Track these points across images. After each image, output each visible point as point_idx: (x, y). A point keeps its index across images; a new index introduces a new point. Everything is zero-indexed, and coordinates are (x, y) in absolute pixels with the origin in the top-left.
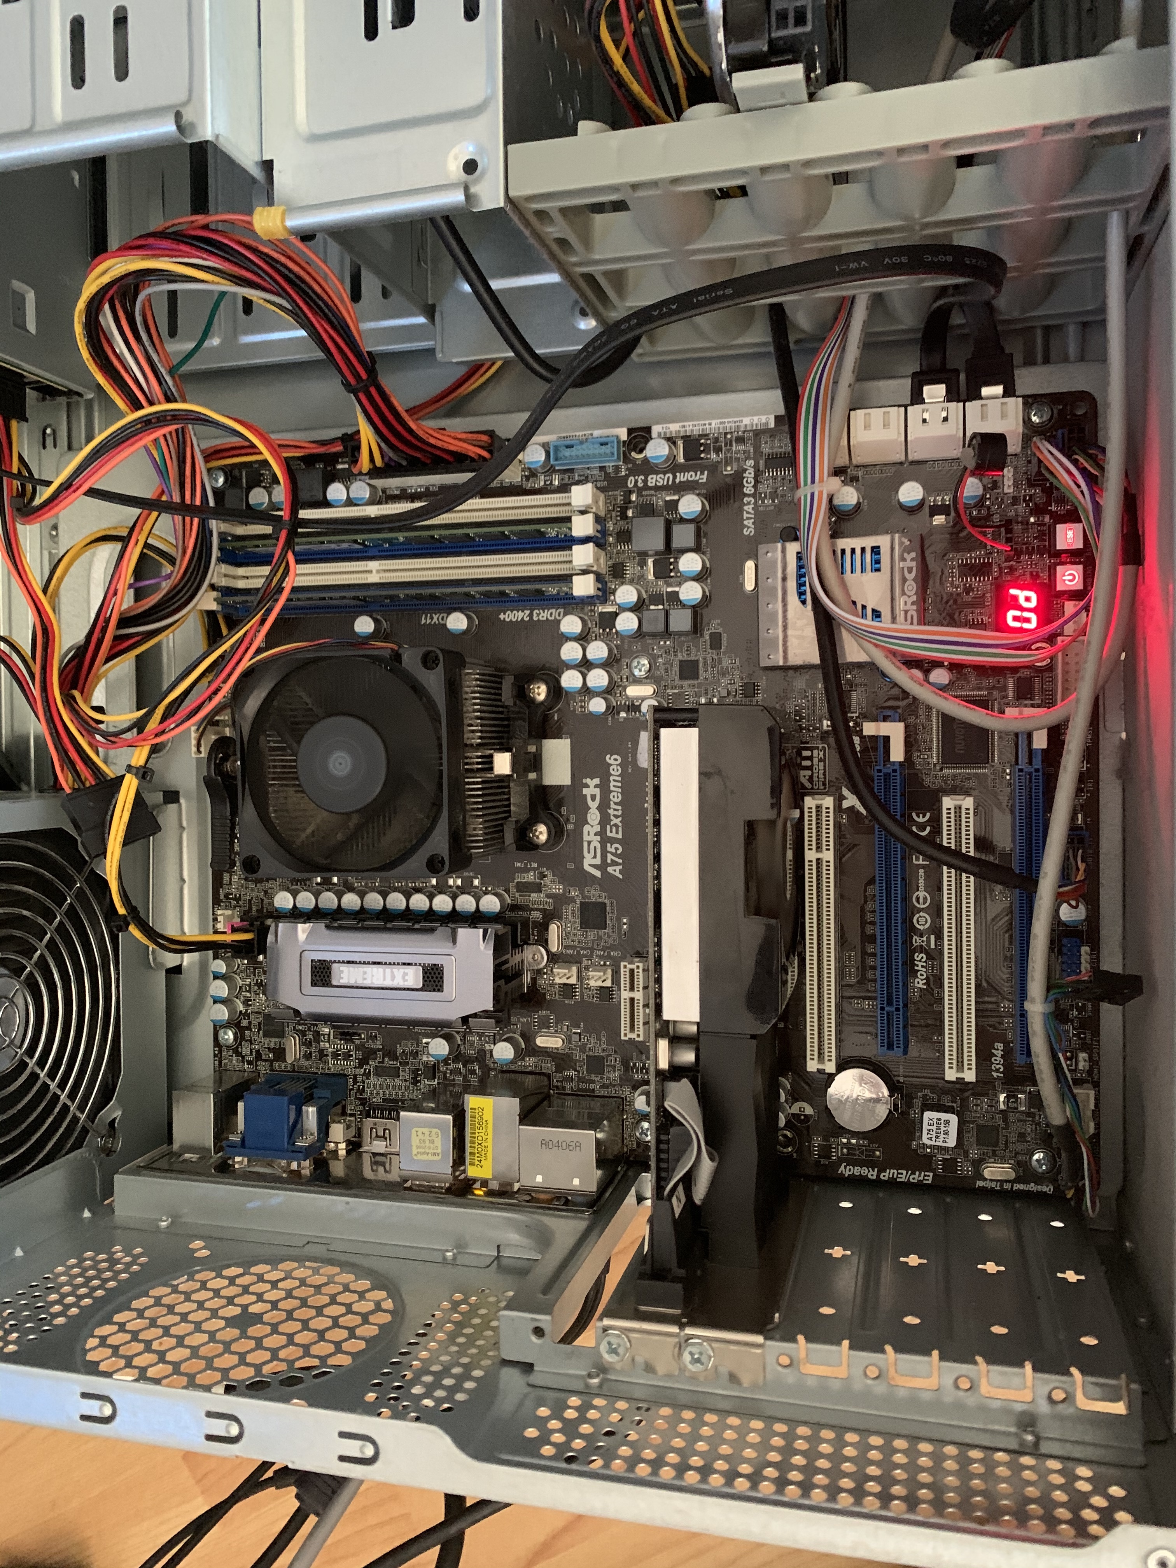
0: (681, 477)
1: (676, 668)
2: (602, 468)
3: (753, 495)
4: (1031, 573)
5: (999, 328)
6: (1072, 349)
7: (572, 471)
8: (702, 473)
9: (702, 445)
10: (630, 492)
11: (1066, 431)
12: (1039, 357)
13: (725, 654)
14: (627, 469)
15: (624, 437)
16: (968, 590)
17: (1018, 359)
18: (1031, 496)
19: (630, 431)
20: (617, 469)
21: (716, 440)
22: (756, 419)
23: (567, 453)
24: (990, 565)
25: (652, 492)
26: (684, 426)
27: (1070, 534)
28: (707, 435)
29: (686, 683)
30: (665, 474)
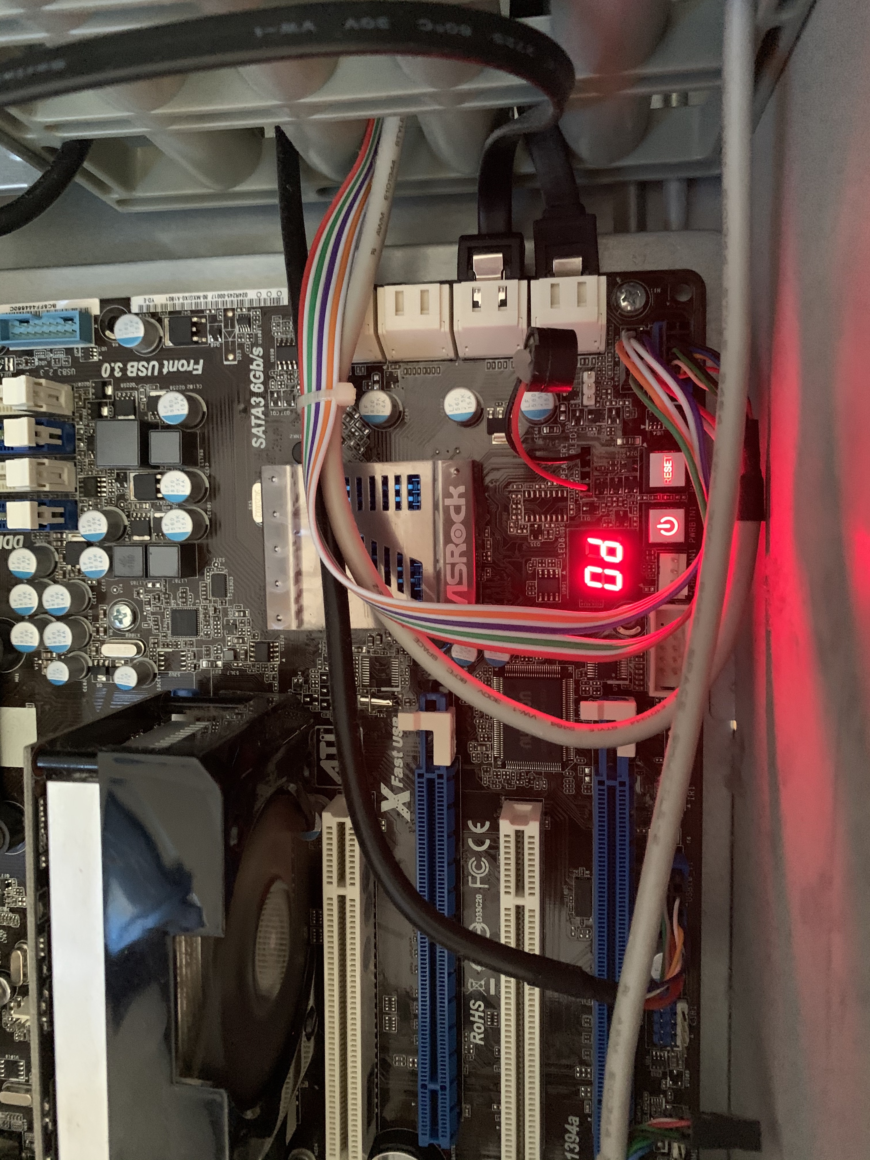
0: (169, 367)
1: (168, 620)
2: (69, 351)
3: (263, 395)
4: (617, 513)
5: (579, 181)
6: (675, 213)
7: (30, 353)
8: (197, 363)
9: (194, 324)
10: (105, 384)
11: (664, 324)
12: (633, 223)
13: (231, 602)
14: (100, 354)
15: (96, 310)
16: (536, 533)
17: (604, 223)
18: (618, 410)
19: (103, 302)
20: (87, 352)
21: (213, 318)
22: (264, 293)
23: (23, 329)
24: (564, 499)
25: (133, 385)
26: (172, 299)
27: (668, 467)
28: (202, 311)
29: (181, 640)
30: (148, 360)
